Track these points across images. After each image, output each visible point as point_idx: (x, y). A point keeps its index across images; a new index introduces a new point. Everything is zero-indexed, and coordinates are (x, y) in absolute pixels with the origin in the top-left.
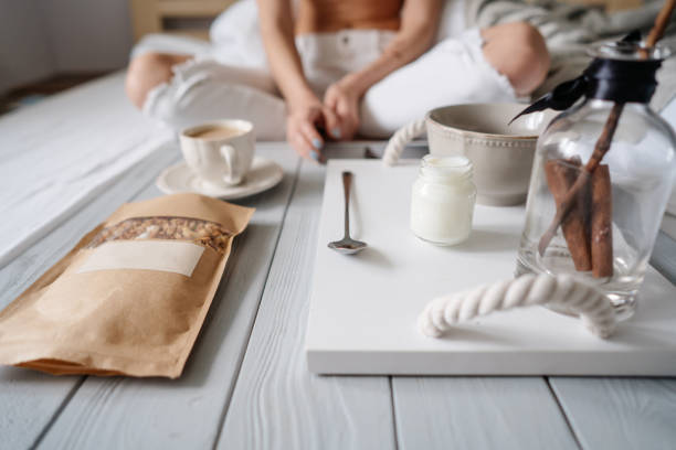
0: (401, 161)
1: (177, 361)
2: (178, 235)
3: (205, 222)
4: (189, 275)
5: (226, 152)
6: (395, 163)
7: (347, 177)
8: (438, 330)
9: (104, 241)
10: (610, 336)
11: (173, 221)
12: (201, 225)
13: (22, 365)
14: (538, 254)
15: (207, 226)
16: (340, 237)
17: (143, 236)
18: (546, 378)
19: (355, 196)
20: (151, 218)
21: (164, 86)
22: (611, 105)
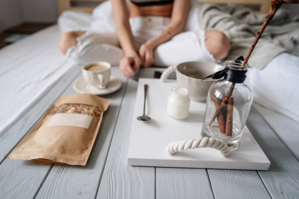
0: (167, 80)
1: (85, 160)
2: (83, 112)
3: (92, 106)
4: (88, 128)
5: (100, 77)
6: (165, 81)
7: (146, 87)
8: (171, 153)
9: (55, 112)
10: (227, 157)
11: (81, 105)
12: (91, 107)
13: (33, 160)
14: (208, 127)
15: (93, 108)
16: (141, 115)
17: (70, 111)
18: (206, 169)
19: (148, 97)
20: (72, 104)
21: (73, 47)
22: (231, 83)
